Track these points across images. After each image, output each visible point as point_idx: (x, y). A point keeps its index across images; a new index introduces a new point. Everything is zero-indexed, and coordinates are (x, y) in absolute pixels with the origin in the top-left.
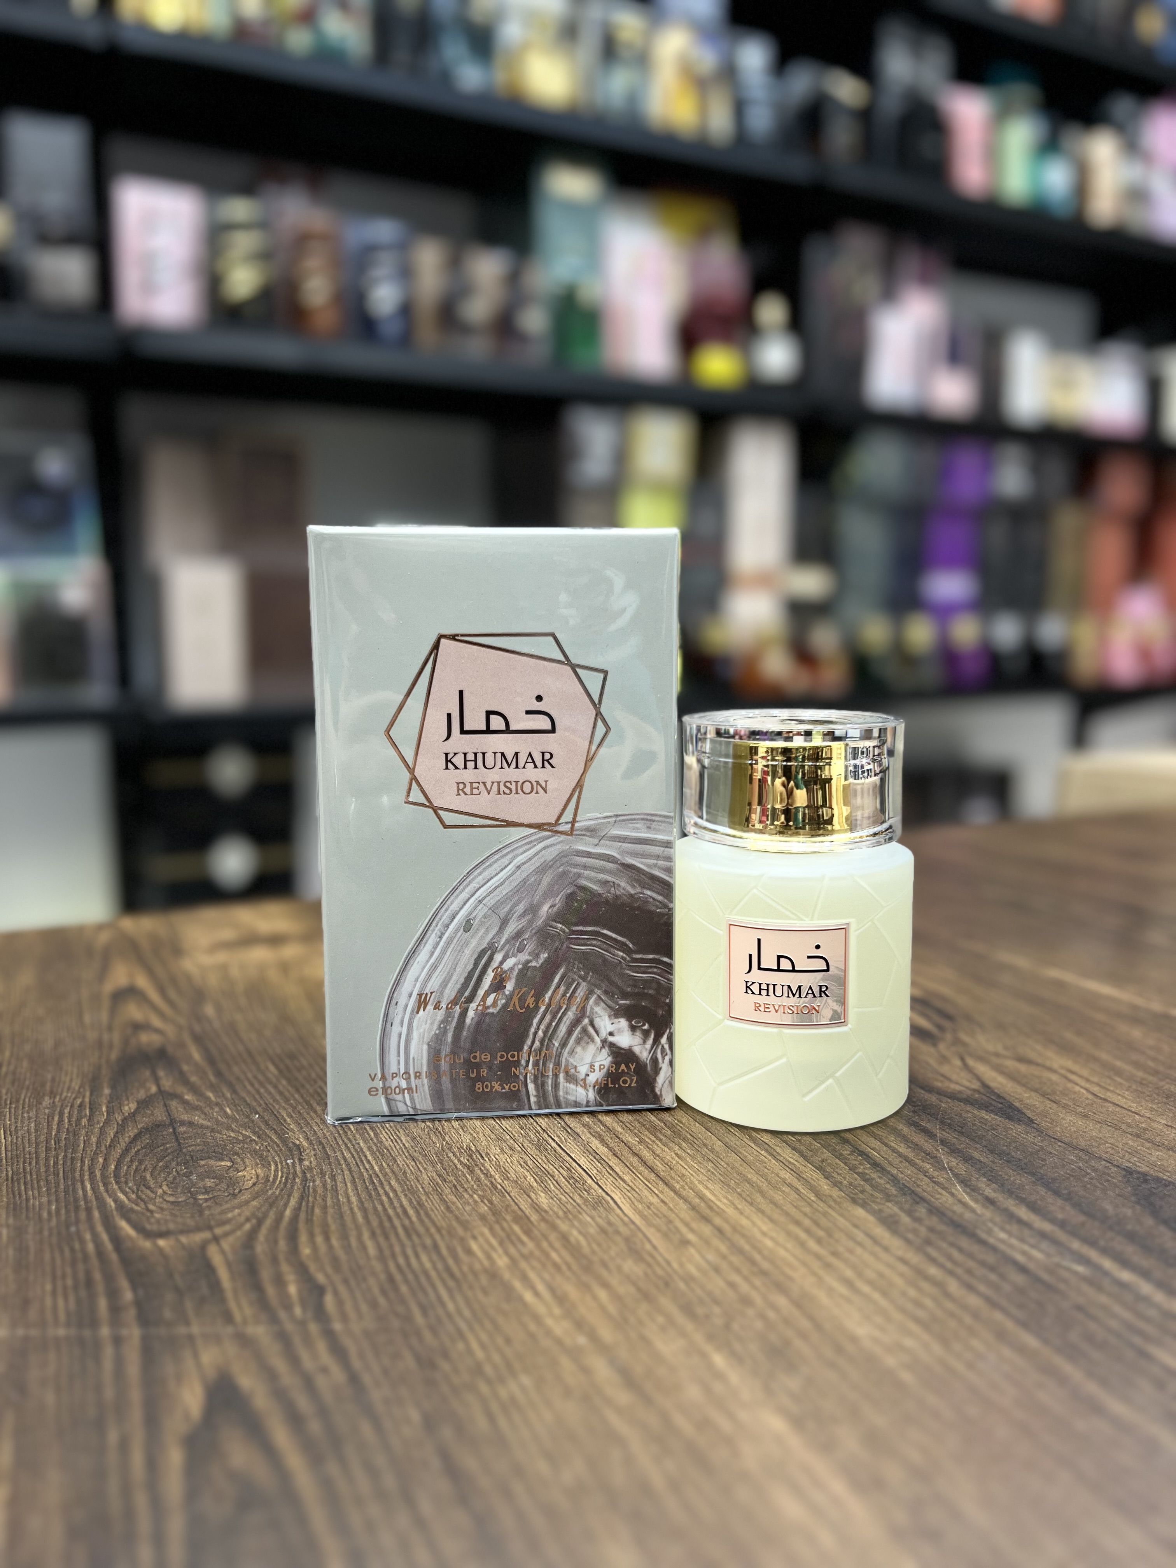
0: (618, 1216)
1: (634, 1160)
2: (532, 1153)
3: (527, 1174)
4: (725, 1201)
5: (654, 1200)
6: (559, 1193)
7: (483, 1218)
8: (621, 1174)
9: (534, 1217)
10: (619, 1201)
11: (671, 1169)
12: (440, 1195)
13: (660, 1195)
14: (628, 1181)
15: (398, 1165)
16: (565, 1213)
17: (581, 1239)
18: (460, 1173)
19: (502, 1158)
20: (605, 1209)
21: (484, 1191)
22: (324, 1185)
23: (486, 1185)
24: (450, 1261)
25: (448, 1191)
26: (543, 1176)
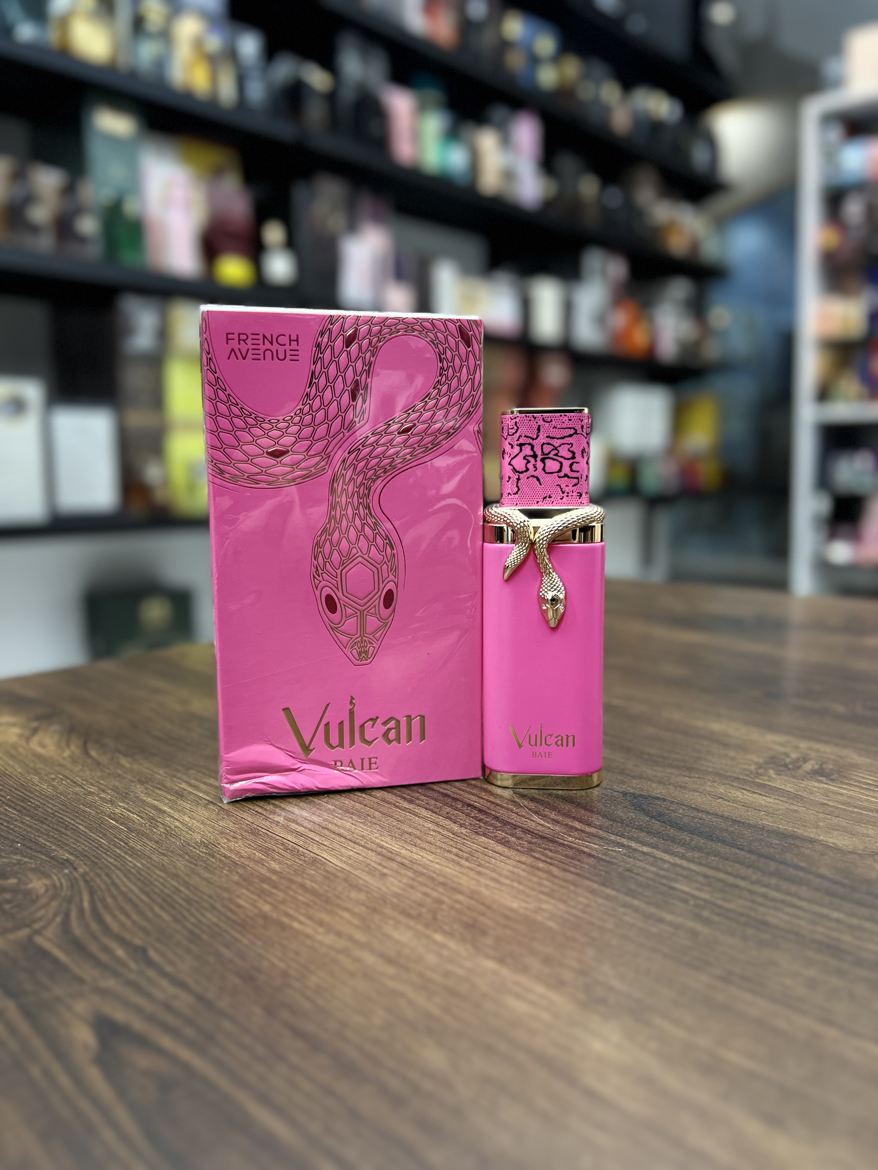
0: (332, 867)
1: (326, 832)
2: (251, 838)
3: (255, 852)
4: (397, 846)
5: (351, 853)
6: (284, 860)
7: (238, 884)
8: (320, 841)
9: (274, 878)
10: (328, 858)
11: (353, 833)
12: (199, 875)
13: (354, 850)
14: (328, 845)
15: (155, 861)
16: (295, 871)
17: (314, 885)
18: (205, 859)
19: (232, 845)
20: (321, 864)
21: (230, 867)
22: (105, 882)
23: (229, 863)
24: (229, 914)
25: (202, 872)
26: (267, 851)
